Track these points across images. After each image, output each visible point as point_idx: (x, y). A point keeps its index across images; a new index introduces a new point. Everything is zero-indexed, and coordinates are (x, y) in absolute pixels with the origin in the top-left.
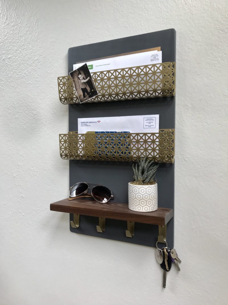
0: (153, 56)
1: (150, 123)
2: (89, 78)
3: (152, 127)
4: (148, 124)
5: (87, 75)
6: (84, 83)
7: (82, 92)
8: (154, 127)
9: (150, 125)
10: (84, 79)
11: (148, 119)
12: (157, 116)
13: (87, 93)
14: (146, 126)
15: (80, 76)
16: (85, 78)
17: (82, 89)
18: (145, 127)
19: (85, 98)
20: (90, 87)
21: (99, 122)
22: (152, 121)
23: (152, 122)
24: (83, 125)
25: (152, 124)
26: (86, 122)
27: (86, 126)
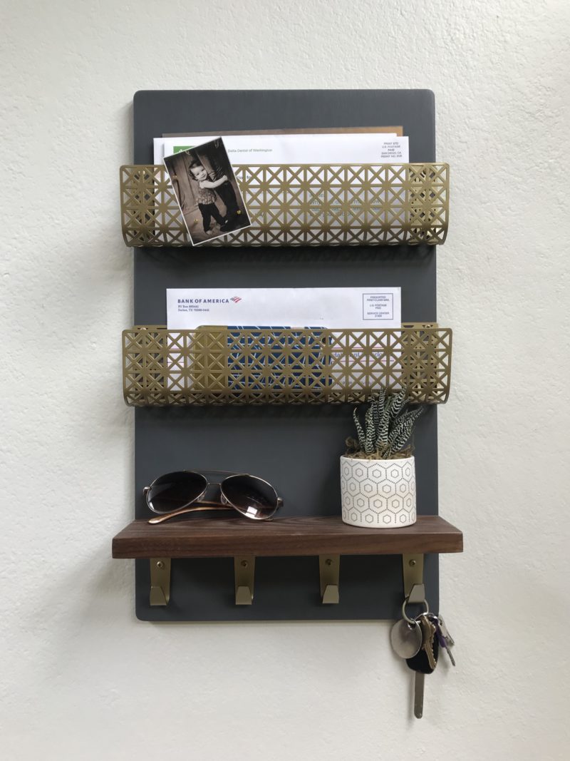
0: (387, 145)
1: (378, 307)
2: (224, 178)
3: (384, 316)
4: (373, 310)
5: (219, 169)
6: (210, 190)
7: (201, 215)
8: (390, 316)
9: (378, 311)
10: (209, 178)
11: (374, 297)
12: (396, 292)
13: (215, 219)
14: (369, 313)
15: (196, 170)
16: (212, 176)
17: (201, 206)
18: (366, 316)
19: (209, 232)
20: (225, 204)
21: (236, 300)
22: (383, 303)
23: (385, 305)
24: (185, 309)
25: (383, 309)
26: (194, 301)
27: (196, 310)
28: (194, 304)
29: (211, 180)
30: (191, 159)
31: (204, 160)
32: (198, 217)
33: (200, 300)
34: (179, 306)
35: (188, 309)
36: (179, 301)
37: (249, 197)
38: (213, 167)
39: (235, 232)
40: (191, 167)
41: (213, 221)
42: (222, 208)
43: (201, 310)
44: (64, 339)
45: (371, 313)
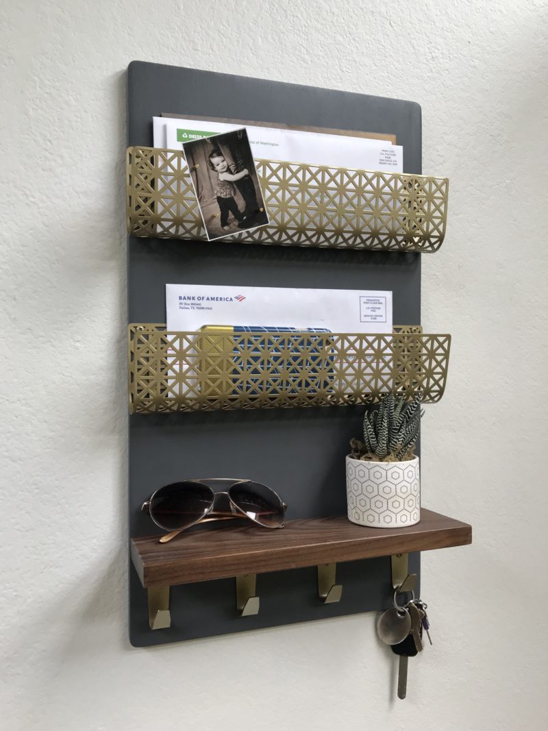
0: (384, 153)
1: (374, 309)
2: (245, 172)
3: (379, 319)
4: (369, 312)
5: (240, 162)
6: (230, 183)
7: (219, 209)
8: (383, 319)
9: (374, 313)
10: (229, 170)
11: (370, 300)
12: (388, 295)
13: (233, 214)
14: (365, 316)
15: (216, 160)
16: (232, 168)
17: (219, 199)
18: (364, 319)
19: (226, 228)
20: (245, 200)
21: (240, 298)
22: (378, 306)
23: (379, 308)
24: (186, 306)
25: (378, 312)
26: (196, 298)
27: (198, 308)
28: (196, 301)
29: (231, 173)
30: (211, 148)
31: (225, 150)
32: (216, 211)
33: (203, 298)
34: (181, 304)
35: (189, 307)
36: (180, 298)
37: (268, 194)
38: (234, 159)
39: (251, 230)
40: (211, 156)
41: (231, 216)
42: (241, 203)
43: (203, 308)
44: (42, 336)
45: (368, 316)
